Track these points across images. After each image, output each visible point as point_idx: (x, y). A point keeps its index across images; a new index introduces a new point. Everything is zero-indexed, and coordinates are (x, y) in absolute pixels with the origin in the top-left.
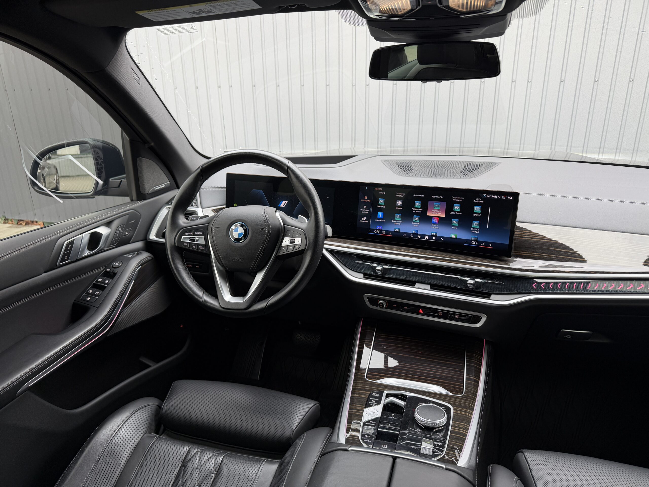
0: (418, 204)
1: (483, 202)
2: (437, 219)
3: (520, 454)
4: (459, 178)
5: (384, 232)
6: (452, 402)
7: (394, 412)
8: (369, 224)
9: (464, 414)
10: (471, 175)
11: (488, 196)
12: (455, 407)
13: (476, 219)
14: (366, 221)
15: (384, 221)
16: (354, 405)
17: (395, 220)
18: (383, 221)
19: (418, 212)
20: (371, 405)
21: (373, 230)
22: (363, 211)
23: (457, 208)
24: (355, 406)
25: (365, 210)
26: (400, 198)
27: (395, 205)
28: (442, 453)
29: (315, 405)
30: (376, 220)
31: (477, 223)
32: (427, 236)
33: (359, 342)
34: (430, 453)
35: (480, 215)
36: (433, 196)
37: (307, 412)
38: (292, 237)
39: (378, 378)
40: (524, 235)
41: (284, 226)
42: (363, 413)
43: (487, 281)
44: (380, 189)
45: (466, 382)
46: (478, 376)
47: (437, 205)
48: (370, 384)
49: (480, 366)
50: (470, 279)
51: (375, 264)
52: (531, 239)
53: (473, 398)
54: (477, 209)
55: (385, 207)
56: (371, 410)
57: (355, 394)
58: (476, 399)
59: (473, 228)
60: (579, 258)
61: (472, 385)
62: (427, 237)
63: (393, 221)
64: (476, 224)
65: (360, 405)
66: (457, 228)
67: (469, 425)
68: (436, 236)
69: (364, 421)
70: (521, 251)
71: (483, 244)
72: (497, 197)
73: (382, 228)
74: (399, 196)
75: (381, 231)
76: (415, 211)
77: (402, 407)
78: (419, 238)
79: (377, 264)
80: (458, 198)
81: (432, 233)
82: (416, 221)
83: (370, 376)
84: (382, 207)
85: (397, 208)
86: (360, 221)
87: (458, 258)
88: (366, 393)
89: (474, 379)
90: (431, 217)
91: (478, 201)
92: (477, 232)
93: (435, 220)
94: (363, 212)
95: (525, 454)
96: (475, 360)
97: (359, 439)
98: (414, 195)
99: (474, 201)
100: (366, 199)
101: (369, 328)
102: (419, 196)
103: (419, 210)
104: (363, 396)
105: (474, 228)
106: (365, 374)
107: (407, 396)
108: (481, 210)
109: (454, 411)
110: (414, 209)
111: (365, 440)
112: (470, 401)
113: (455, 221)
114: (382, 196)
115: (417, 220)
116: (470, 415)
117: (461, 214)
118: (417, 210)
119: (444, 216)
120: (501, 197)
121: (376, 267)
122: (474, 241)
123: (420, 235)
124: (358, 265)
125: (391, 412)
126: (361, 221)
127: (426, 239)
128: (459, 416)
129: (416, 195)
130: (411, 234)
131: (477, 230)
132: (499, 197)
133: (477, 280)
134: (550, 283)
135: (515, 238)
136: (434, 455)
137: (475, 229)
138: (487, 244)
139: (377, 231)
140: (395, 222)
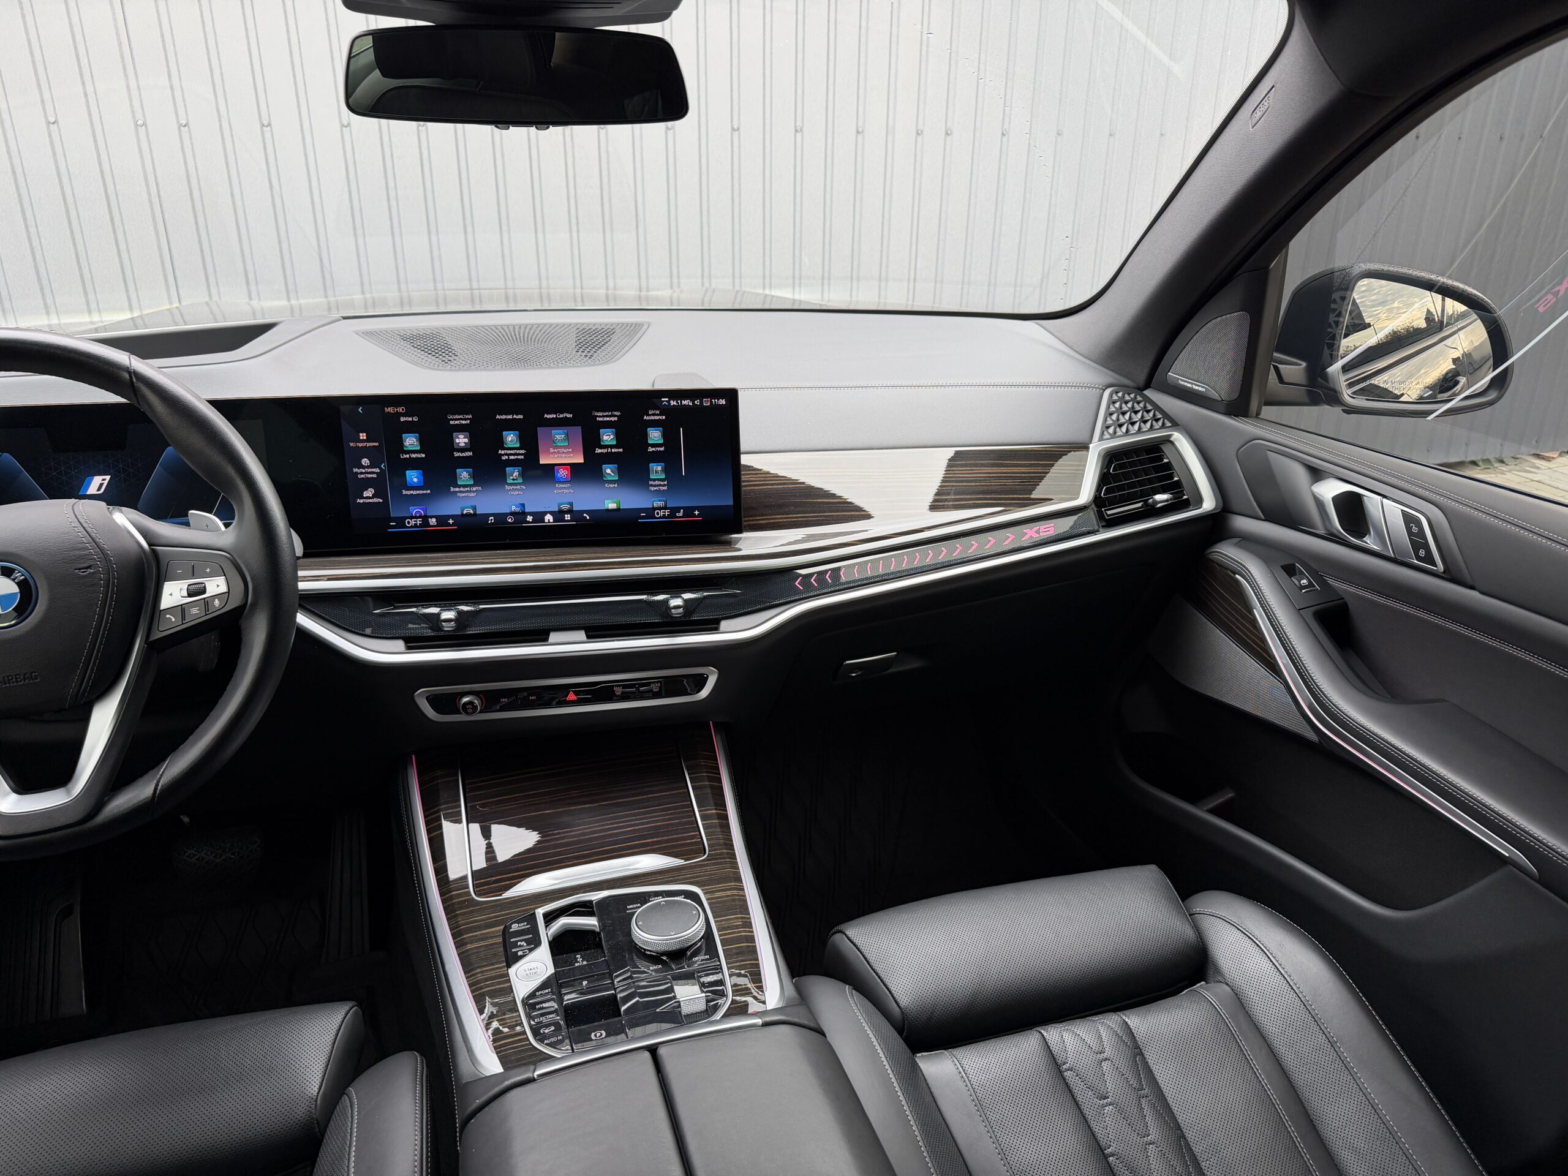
0: (511, 438)
1: (664, 417)
2: (567, 469)
3: (837, 937)
4: (579, 364)
5: (433, 521)
6: (697, 877)
7: (577, 951)
8: (385, 505)
9: (729, 896)
10: (601, 356)
11: (673, 403)
12: (704, 886)
13: (656, 457)
14: (376, 500)
15: (429, 491)
16: (478, 970)
17: (459, 486)
18: (425, 492)
19: (516, 457)
20: (520, 953)
21: (401, 521)
22: (362, 473)
23: (608, 437)
24: (482, 972)
25: (366, 469)
26: (461, 429)
27: (451, 447)
28: (726, 996)
29: (349, 1011)
30: (404, 492)
31: (659, 468)
32: (549, 515)
33: (425, 817)
34: (701, 1006)
35: (662, 449)
36: (546, 416)
37: (336, 1038)
38: (193, 576)
39: (507, 885)
40: (755, 481)
41: (154, 552)
42: (509, 981)
43: (705, 594)
44: (400, 410)
45: (703, 825)
46: (723, 805)
47: (559, 435)
48: (493, 907)
49: (720, 780)
50: (672, 597)
51: (431, 606)
52: (770, 487)
53: (728, 853)
54: (655, 436)
55: (423, 456)
56: (526, 967)
57: (466, 944)
58: (734, 854)
59: (651, 480)
60: (853, 513)
61: (716, 827)
62: (549, 518)
63: (452, 489)
64: (657, 470)
65: (493, 964)
66: (616, 486)
67: (749, 914)
68: (570, 511)
69: (521, 998)
70: (756, 516)
71: (681, 514)
72: (693, 403)
73: (425, 510)
74: (457, 422)
75: (425, 518)
76: (507, 457)
77: (593, 932)
78: (529, 522)
79: (436, 606)
80: (606, 414)
81: (559, 505)
82: (515, 482)
83: (484, 890)
84: (414, 456)
85: (456, 454)
86: (358, 501)
87: (634, 553)
88: (494, 932)
89: (717, 813)
90: (551, 468)
91: (653, 416)
92: (663, 488)
93: (562, 473)
94: (363, 476)
95: (847, 933)
96: (707, 772)
97: (531, 1044)
98: (498, 417)
99: (645, 418)
100: (363, 441)
101: (439, 773)
102: (510, 417)
103: (518, 452)
104: (490, 941)
105: (654, 480)
106: (468, 887)
107: (591, 902)
108: (664, 436)
109: (709, 896)
110: (503, 452)
111: (546, 1042)
112: (726, 863)
113: (609, 470)
114: (410, 428)
115: (516, 479)
116: (741, 893)
117: (621, 450)
118: (511, 454)
119: (582, 461)
120: (701, 402)
121: (439, 615)
122: (660, 508)
123: (531, 514)
124: (383, 619)
125: (571, 952)
126: (361, 501)
127: (549, 522)
128: (721, 902)
129: (504, 417)
130: (506, 515)
131: (662, 483)
132: (696, 402)
133: (688, 596)
134: (826, 571)
135: (743, 489)
136: (711, 1010)
137: (657, 483)
138: (689, 511)
139: (412, 522)
140: (460, 492)
